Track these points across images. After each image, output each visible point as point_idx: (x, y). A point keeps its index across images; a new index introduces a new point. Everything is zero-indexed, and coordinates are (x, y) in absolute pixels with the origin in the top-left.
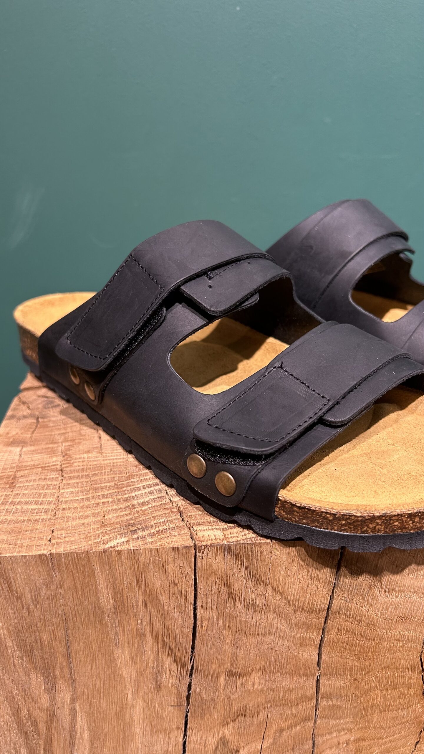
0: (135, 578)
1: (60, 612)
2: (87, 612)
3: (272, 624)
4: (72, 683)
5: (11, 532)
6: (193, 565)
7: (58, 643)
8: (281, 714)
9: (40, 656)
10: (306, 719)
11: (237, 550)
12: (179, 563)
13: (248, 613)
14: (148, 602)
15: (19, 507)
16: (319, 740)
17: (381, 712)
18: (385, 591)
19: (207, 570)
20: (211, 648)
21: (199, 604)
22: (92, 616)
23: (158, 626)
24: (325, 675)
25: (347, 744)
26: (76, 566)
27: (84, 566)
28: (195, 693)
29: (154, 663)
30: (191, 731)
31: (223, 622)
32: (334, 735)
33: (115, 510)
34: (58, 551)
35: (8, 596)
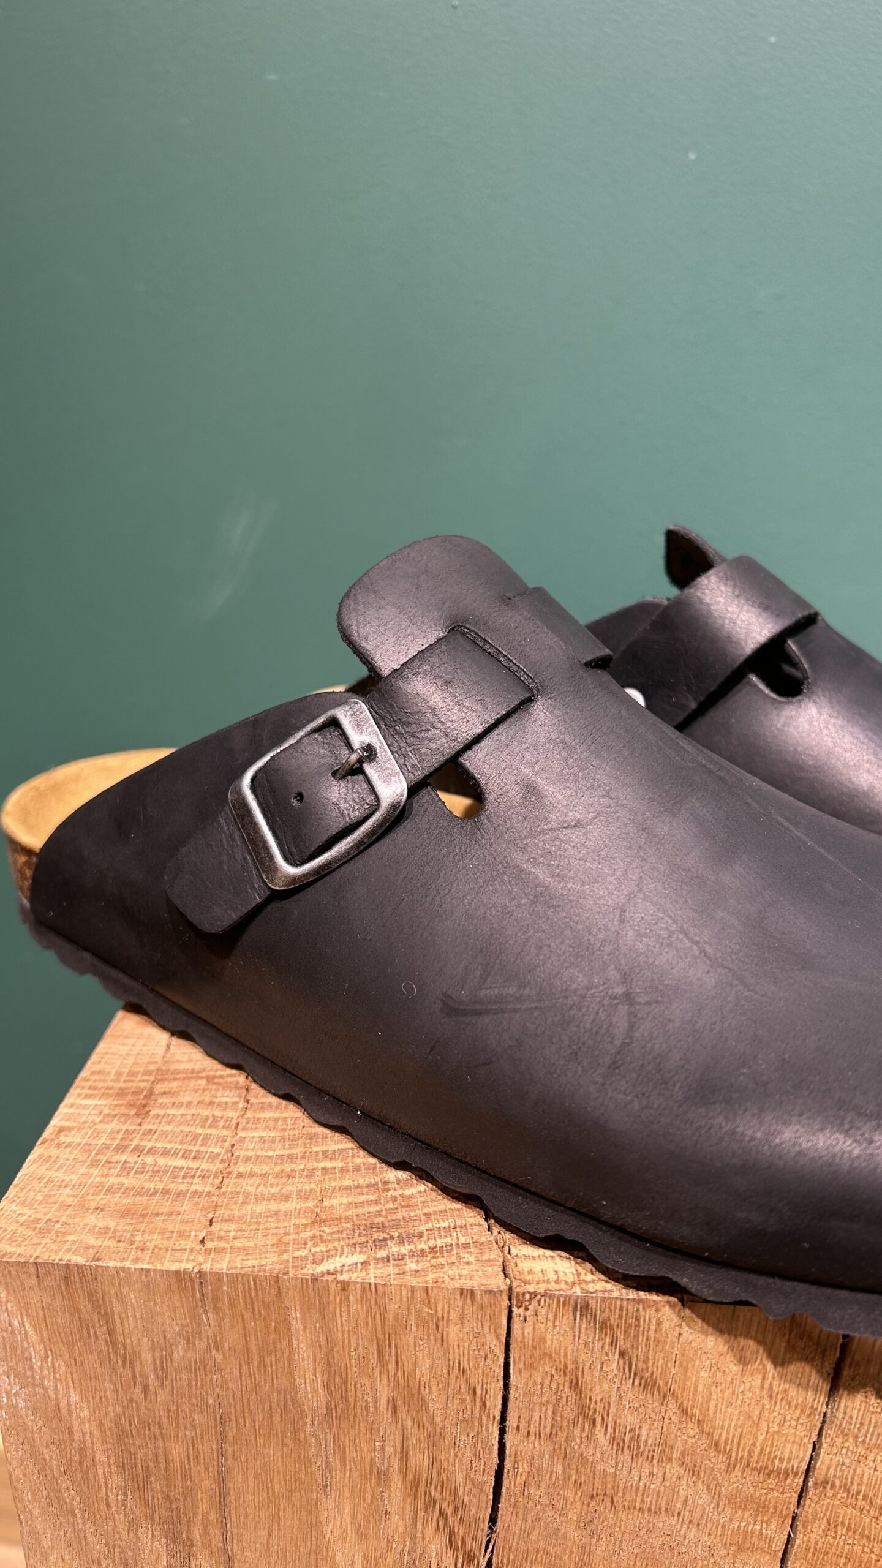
0: (375, 1347)
2: (267, 1407)
3: (674, 1491)
5: (125, 1214)
6: (504, 1332)
7: (201, 1468)
9: (162, 1492)
11: (602, 1312)
12: (472, 1325)
13: (621, 1457)
14: (399, 1403)
15: (149, 1160)
19: (534, 1348)
20: (533, 1527)
21: (511, 1422)
22: (277, 1419)
23: (419, 1459)
26: (252, 1303)
27: (267, 1307)
29: (405, 1542)
31: (564, 1471)
33: (347, 1188)
34: (217, 1267)
35: (105, 1354)
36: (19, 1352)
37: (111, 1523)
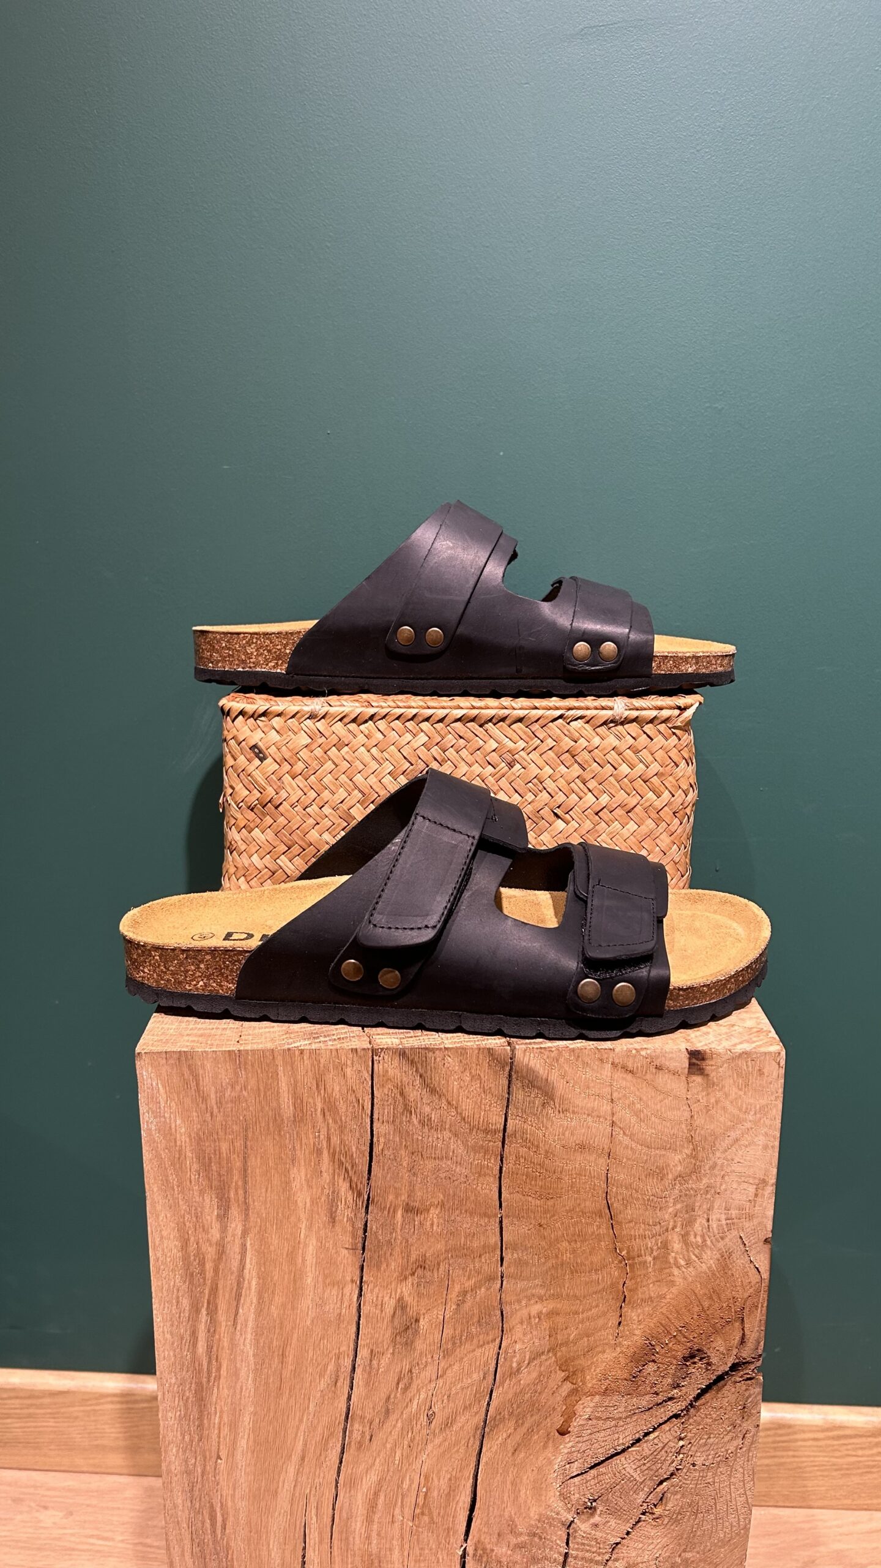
0: (315, 1082)
1: (241, 1118)
2: (267, 1119)
3: (448, 1146)
4: (246, 1210)
6: (370, 1069)
7: (235, 1156)
8: (463, 1269)
9: (217, 1171)
10: (491, 1279)
11: (411, 1055)
12: (357, 1066)
13: (424, 1130)
14: (326, 1111)
16: (507, 1310)
17: (572, 1273)
18: (559, 1112)
19: (383, 1076)
20: (388, 1173)
21: (375, 1116)
22: (271, 1125)
23: (335, 1140)
24: (508, 1216)
25: (539, 1318)
26: (262, 1064)
27: (268, 1065)
28: (371, 1233)
29: (330, 1188)
30: (366, 1286)
31: (400, 1140)
32: (524, 1303)
34: (246, 1048)
35: (194, 1097)
36: (154, 1099)
37: (191, 1192)
